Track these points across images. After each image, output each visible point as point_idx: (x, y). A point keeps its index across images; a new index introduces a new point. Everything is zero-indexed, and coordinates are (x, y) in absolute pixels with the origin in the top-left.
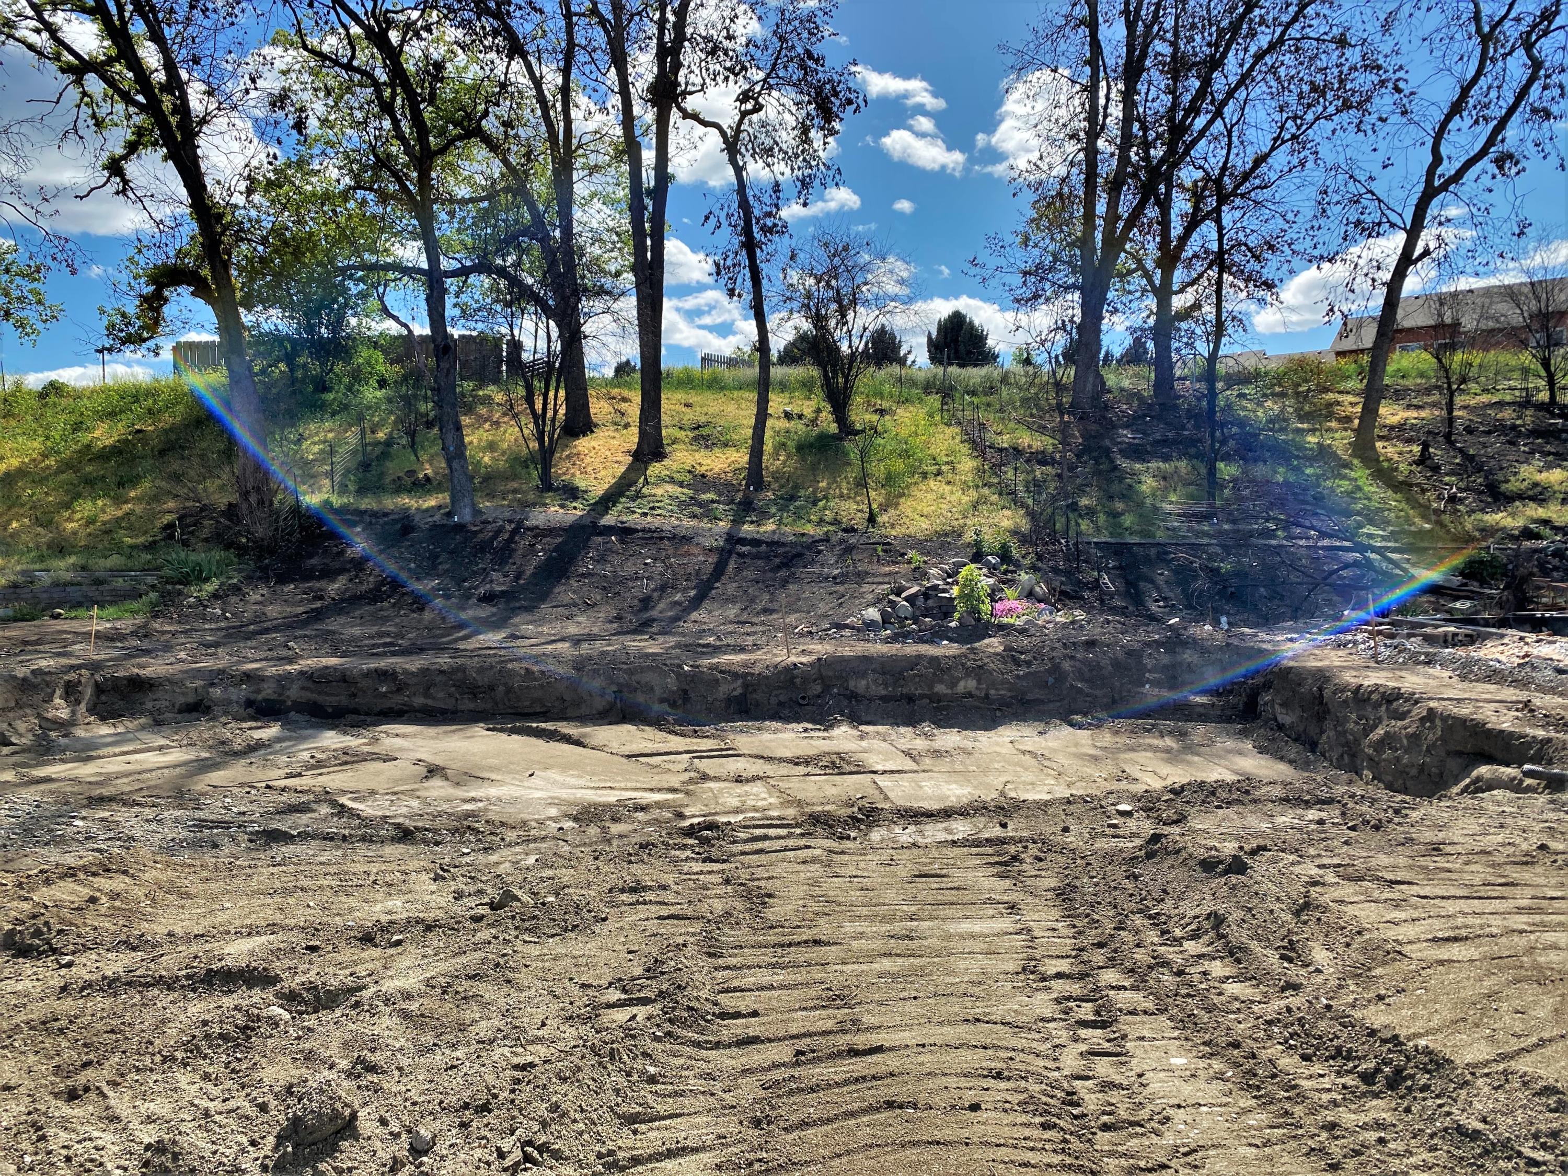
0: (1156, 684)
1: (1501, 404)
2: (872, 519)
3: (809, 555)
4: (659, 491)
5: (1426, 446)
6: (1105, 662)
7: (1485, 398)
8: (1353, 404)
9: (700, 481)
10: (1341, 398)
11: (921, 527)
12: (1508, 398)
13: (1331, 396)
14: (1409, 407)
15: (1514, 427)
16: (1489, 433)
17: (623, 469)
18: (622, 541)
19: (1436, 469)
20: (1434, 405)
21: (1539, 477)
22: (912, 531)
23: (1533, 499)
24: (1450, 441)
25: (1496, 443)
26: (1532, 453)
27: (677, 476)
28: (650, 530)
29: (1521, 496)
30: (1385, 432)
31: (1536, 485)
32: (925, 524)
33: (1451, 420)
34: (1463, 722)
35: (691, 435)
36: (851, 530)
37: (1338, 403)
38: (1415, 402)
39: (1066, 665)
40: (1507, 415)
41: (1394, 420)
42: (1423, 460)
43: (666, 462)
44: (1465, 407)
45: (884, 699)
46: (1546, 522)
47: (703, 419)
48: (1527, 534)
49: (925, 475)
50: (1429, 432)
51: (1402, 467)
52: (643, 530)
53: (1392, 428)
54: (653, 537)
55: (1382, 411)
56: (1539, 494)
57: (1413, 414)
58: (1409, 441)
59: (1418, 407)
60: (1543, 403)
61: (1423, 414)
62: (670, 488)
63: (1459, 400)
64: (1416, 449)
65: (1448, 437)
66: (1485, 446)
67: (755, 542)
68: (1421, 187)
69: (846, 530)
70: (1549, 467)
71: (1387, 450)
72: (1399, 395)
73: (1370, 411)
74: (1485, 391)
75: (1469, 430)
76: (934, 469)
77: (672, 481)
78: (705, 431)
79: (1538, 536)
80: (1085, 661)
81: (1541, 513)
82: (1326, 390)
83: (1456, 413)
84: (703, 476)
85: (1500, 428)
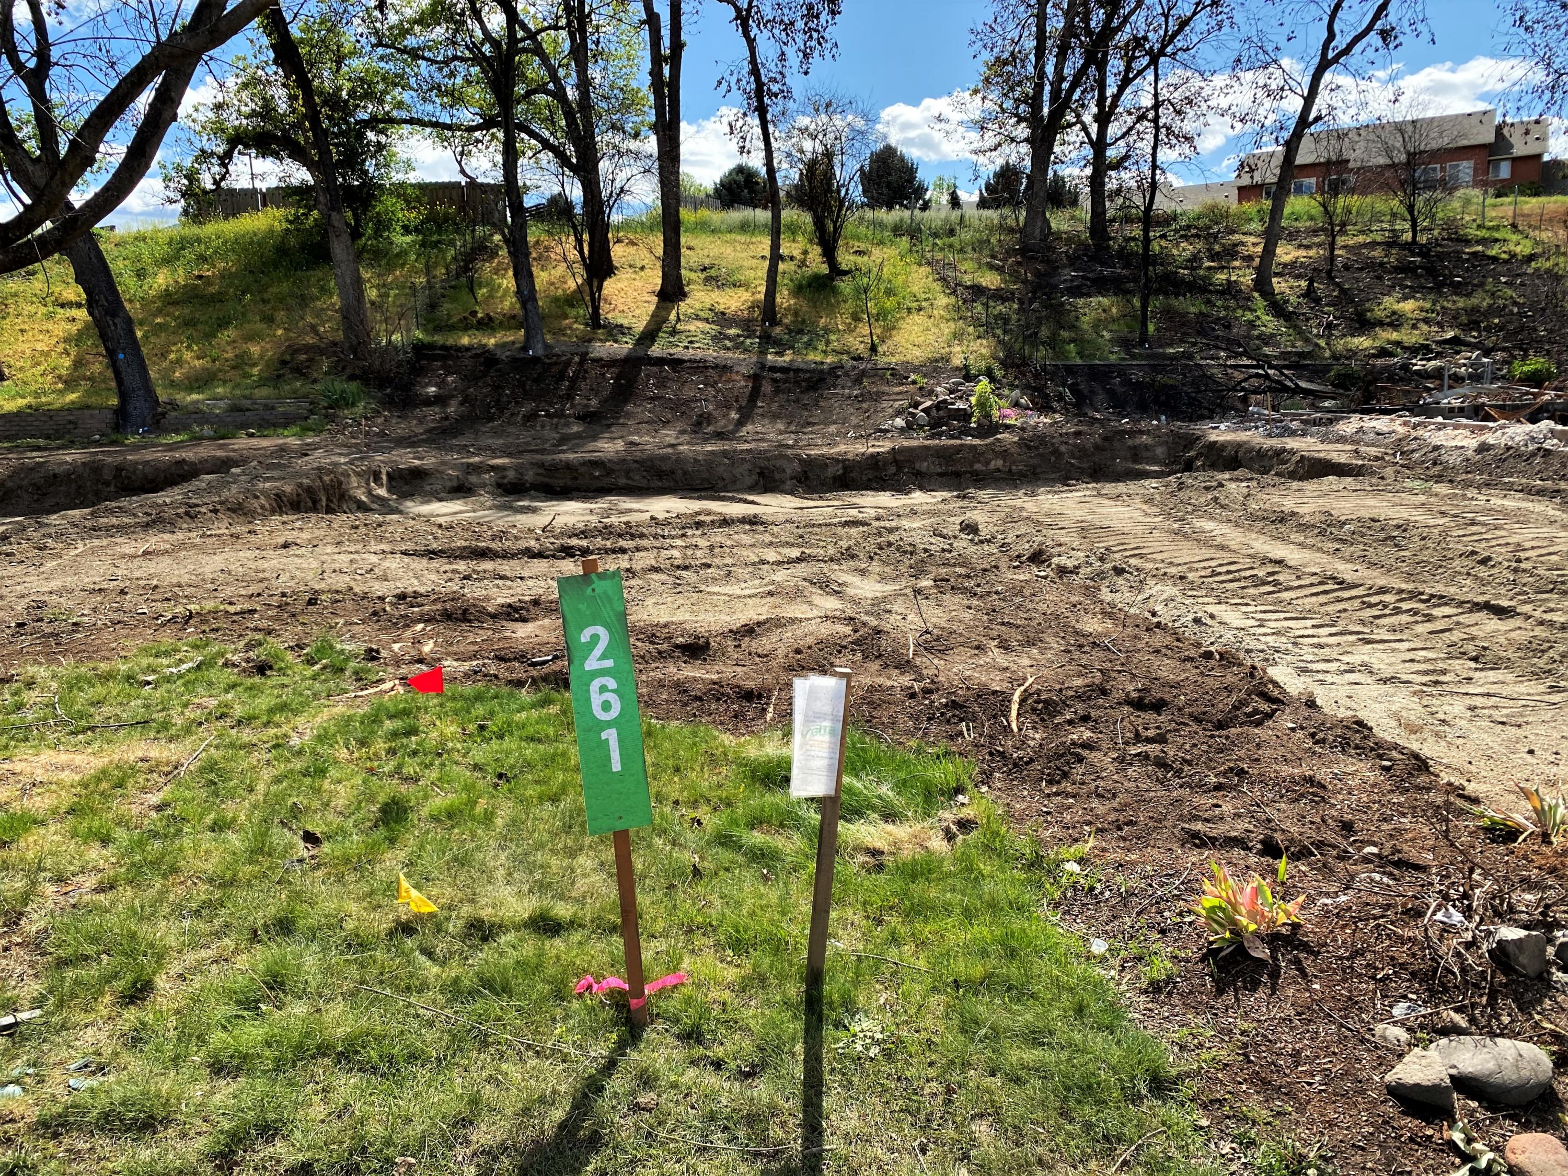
0: (1125, 459)
1: (1374, 244)
2: (873, 349)
3: (830, 380)
4: (692, 327)
5: (1311, 282)
6: (1089, 445)
7: (1361, 239)
8: (1254, 245)
9: (722, 318)
10: (1245, 239)
11: (916, 355)
12: (1379, 239)
13: (1236, 237)
14: (1300, 246)
15: (1382, 264)
16: (1361, 269)
17: (653, 307)
18: (674, 371)
19: (1317, 301)
20: (1319, 245)
21: (1396, 307)
22: (909, 358)
23: (1391, 324)
24: (1331, 278)
25: (1366, 278)
26: (1393, 287)
27: (701, 314)
28: (695, 361)
29: (1381, 323)
30: (1280, 269)
31: (1394, 313)
32: (917, 352)
33: (1332, 258)
34: (1319, 460)
35: (702, 276)
36: (858, 358)
37: (1243, 244)
38: (1305, 242)
39: (1063, 448)
40: (1377, 253)
41: (1286, 259)
42: (1309, 293)
43: (688, 301)
44: (1344, 247)
45: (941, 475)
46: (1398, 343)
47: (707, 262)
48: (1383, 353)
49: (909, 310)
50: (1315, 269)
51: (1292, 299)
52: (690, 361)
53: (1285, 265)
54: (699, 366)
55: (1279, 251)
56: (1396, 320)
57: (1302, 253)
58: (1298, 277)
59: (1307, 247)
60: (1407, 243)
61: (1312, 253)
62: (700, 324)
63: (1340, 241)
64: (1304, 284)
65: (1329, 272)
66: (1357, 280)
67: (783, 370)
68: (1317, 59)
69: (854, 359)
70: (1405, 298)
71: (1280, 285)
72: (1292, 236)
73: (1269, 251)
74: (1362, 232)
75: (1346, 267)
76: (915, 305)
77: (698, 317)
78: (713, 272)
79: (1391, 355)
80: (1076, 445)
81: (1395, 336)
82: (1233, 232)
83: (1337, 252)
84: (723, 314)
85: (1371, 266)
